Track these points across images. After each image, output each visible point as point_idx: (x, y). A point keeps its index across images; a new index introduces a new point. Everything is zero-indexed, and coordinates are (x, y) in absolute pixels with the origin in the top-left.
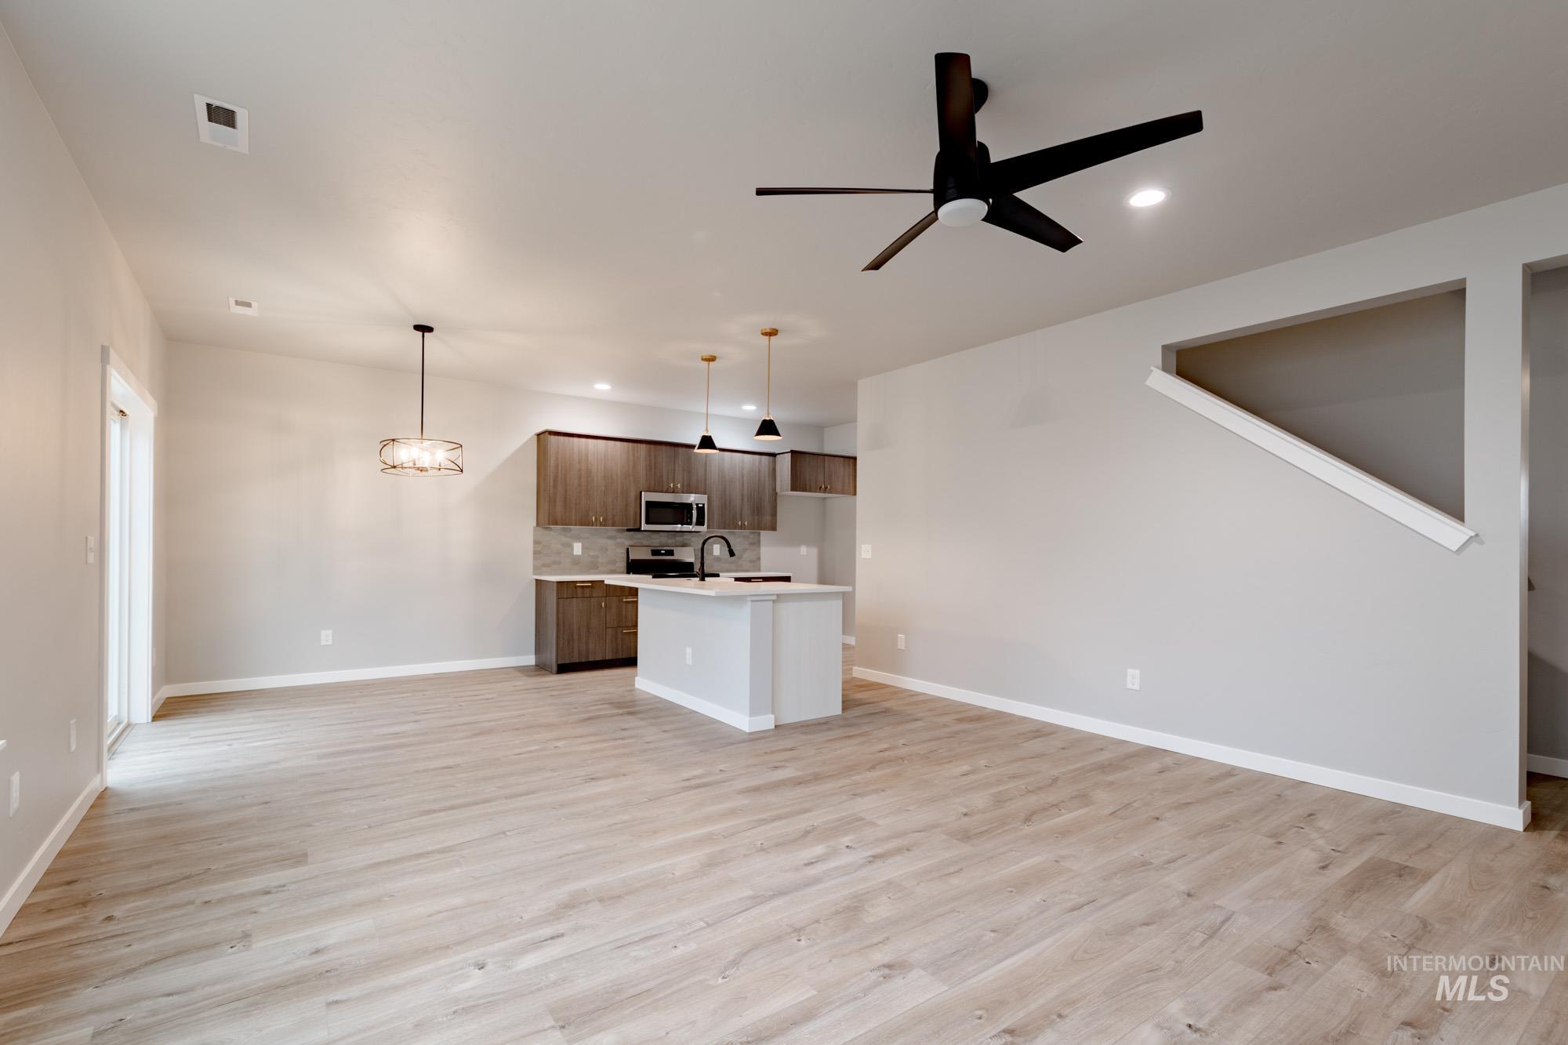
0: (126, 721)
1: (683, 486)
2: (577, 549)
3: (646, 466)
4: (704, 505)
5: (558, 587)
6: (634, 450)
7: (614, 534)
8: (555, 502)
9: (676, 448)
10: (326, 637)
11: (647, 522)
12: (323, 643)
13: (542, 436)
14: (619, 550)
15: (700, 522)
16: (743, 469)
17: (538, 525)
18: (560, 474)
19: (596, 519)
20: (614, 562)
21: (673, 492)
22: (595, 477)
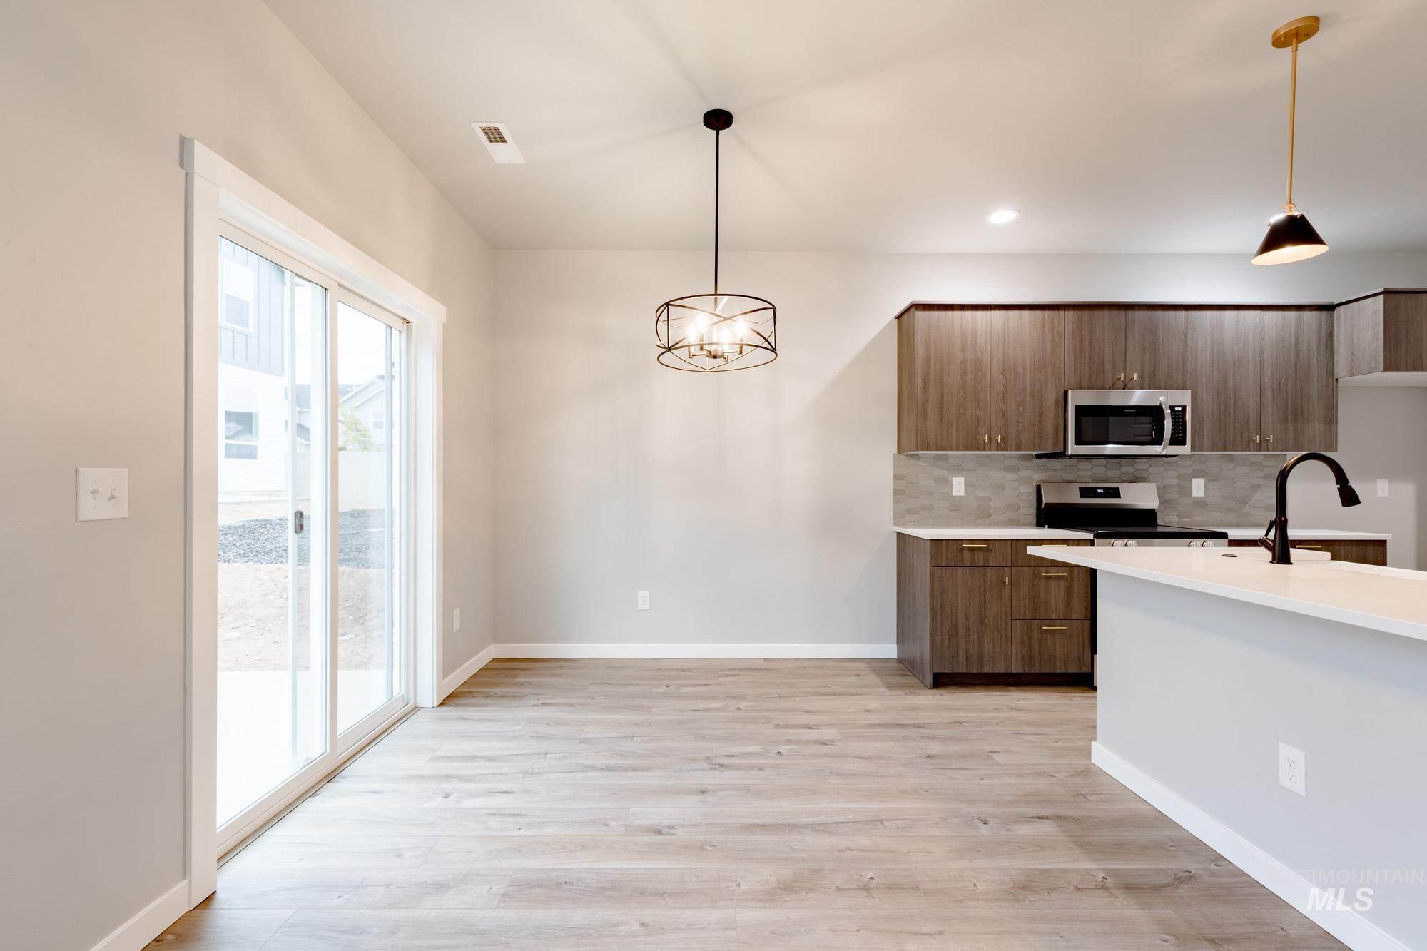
0: (412, 702)
1: (1142, 377)
2: (958, 486)
3: (1075, 348)
4: (1184, 408)
5: (932, 548)
6: (1052, 323)
7: (1015, 462)
8: (925, 413)
9: (1129, 313)
10: (644, 599)
11: (1078, 441)
12: (640, 607)
13: (905, 317)
14: (1022, 489)
15: (1178, 439)
16: (1262, 339)
17: (899, 452)
18: (932, 370)
19: (990, 438)
20: (1016, 508)
21: (1124, 389)
22: (988, 372)
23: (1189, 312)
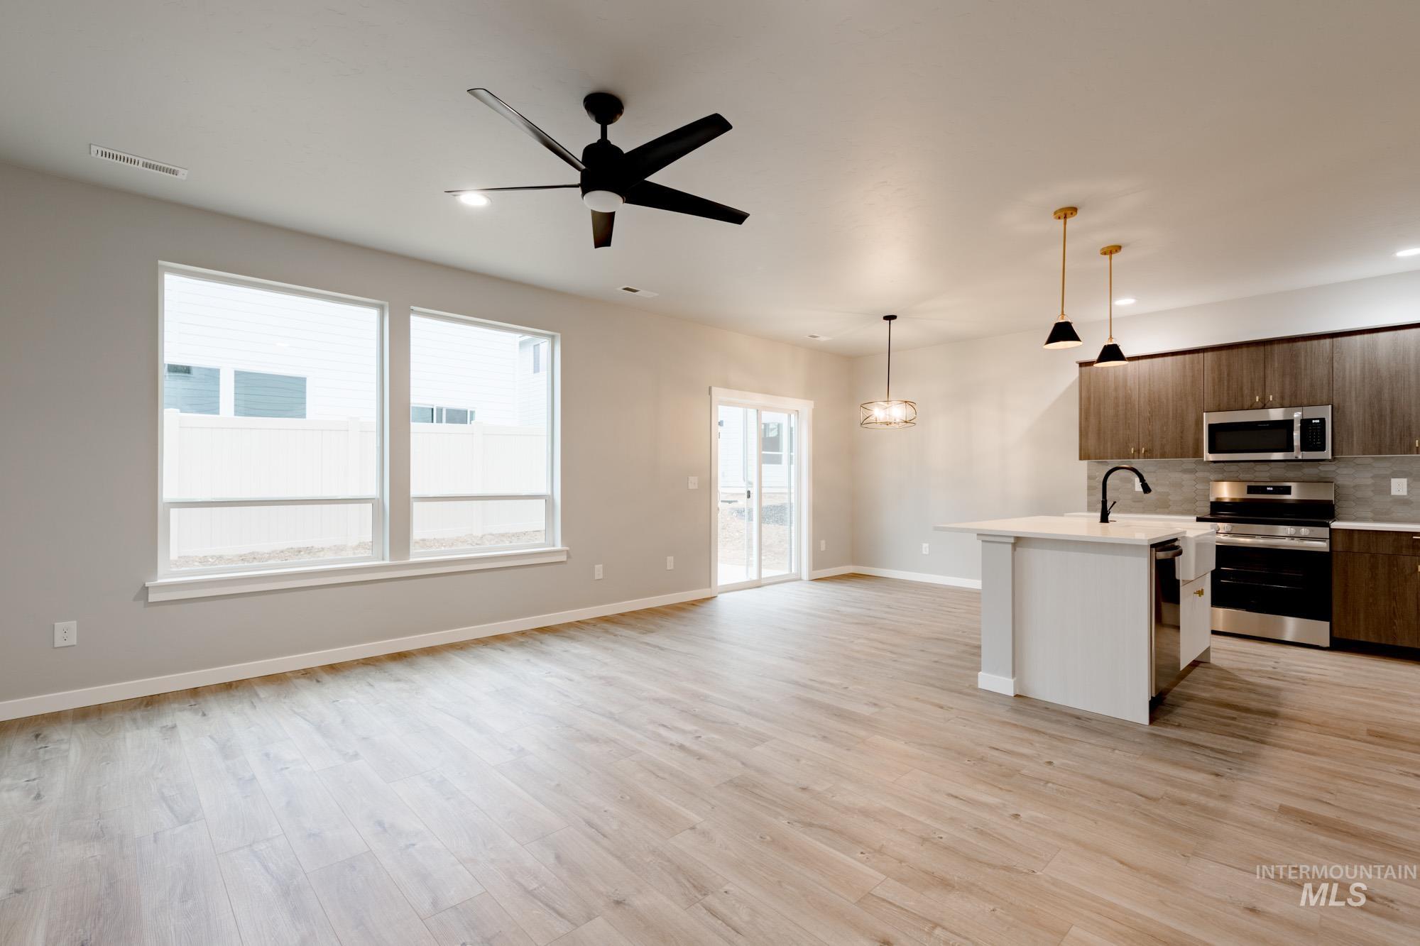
0: (799, 577)
3: (1214, 379)
4: (1322, 420)
6: (1192, 362)
7: (1192, 466)
8: (1087, 435)
9: (1268, 347)
11: (1211, 452)
14: (1199, 486)
15: (1316, 447)
18: (1092, 406)
19: (1136, 451)
21: (1262, 408)
22: (1137, 403)
23: (1335, 339)
